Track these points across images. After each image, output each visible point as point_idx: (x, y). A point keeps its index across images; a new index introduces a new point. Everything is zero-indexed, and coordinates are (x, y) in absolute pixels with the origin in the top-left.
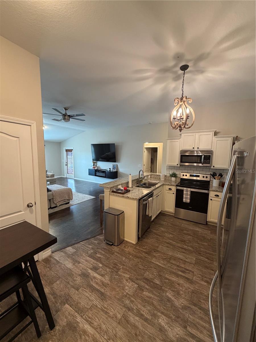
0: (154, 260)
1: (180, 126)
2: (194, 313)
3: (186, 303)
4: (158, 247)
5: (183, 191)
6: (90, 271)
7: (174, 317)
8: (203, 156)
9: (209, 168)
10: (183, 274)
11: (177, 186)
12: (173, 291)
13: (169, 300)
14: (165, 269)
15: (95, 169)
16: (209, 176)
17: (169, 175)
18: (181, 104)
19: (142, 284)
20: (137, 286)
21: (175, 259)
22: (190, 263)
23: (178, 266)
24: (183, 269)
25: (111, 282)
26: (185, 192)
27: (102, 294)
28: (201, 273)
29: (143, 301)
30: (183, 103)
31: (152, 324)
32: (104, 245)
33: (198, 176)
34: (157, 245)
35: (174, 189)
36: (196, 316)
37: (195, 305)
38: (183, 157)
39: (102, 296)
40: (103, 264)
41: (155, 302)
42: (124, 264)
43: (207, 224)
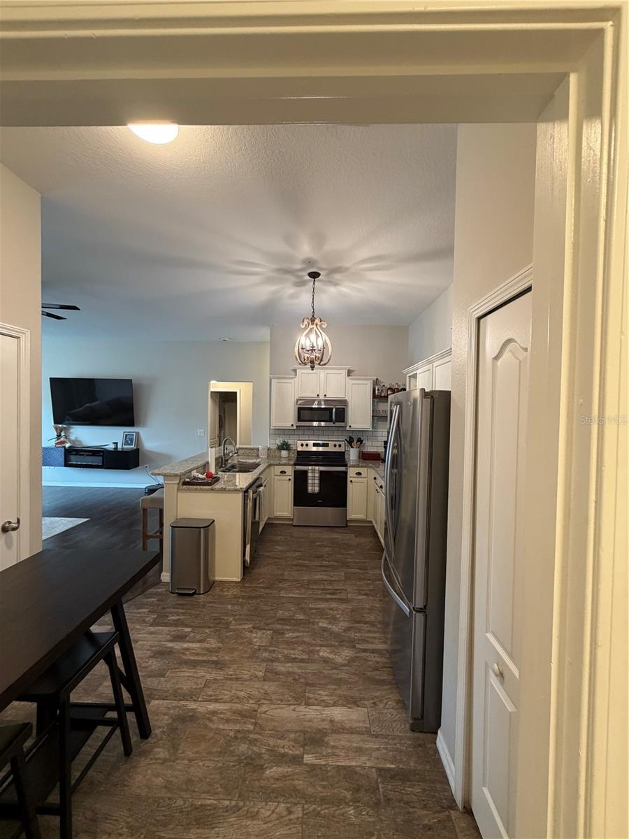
0: (283, 594)
1: (312, 362)
2: (359, 630)
3: (346, 624)
4: (283, 575)
5: (306, 472)
6: (170, 645)
7: (337, 644)
8: (334, 410)
9: (343, 429)
10: (334, 597)
11: (295, 464)
12: (326, 619)
13: (324, 630)
14: (306, 598)
15: (65, 447)
16: (342, 444)
17: (274, 447)
18: (312, 327)
19: (279, 627)
20: (271, 632)
21: (316, 582)
22: (339, 581)
23: (323, 589)
24: (332, 591)
25: (222, 643)
26: (310, 475)
27: (216, 663)
28: (355, 588)
29: (288, 645)
30: (314, 326)
31: (313, 661)
32: (175, 599)
33: (327, 445)
34: (280, 572)
35: (290, 470)
36: (363, 632)
37: (359, 622)
38: (302, 412)
39: (218, 665)
40: (191, 627)
41: (306, 640)
42: (235, 613)
43: (347, 526)
